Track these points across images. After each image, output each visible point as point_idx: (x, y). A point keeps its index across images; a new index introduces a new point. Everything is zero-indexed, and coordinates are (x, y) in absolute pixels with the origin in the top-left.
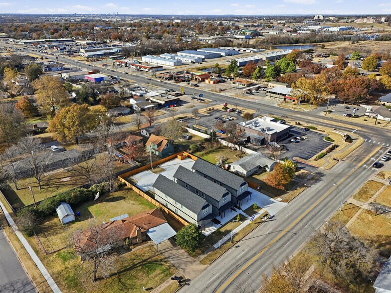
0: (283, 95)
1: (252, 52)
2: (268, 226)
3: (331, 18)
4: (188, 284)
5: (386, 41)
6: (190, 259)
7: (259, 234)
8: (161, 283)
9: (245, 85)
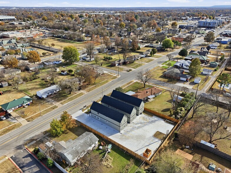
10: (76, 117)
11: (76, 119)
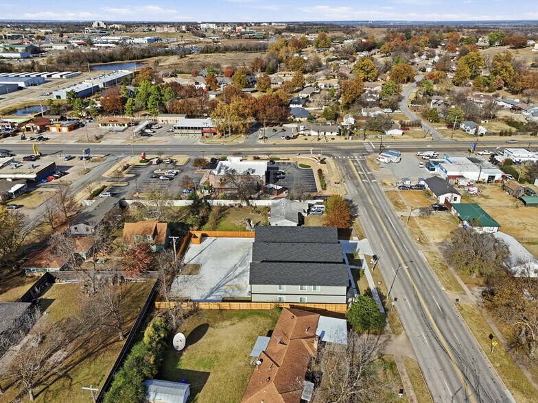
0: (199, 128)
1: (64, 77)
3: (116, 25)
5: (211, 53)
6: (383, 338)
7: (392, 278)
8: (400, 379)
9: (124, 125)
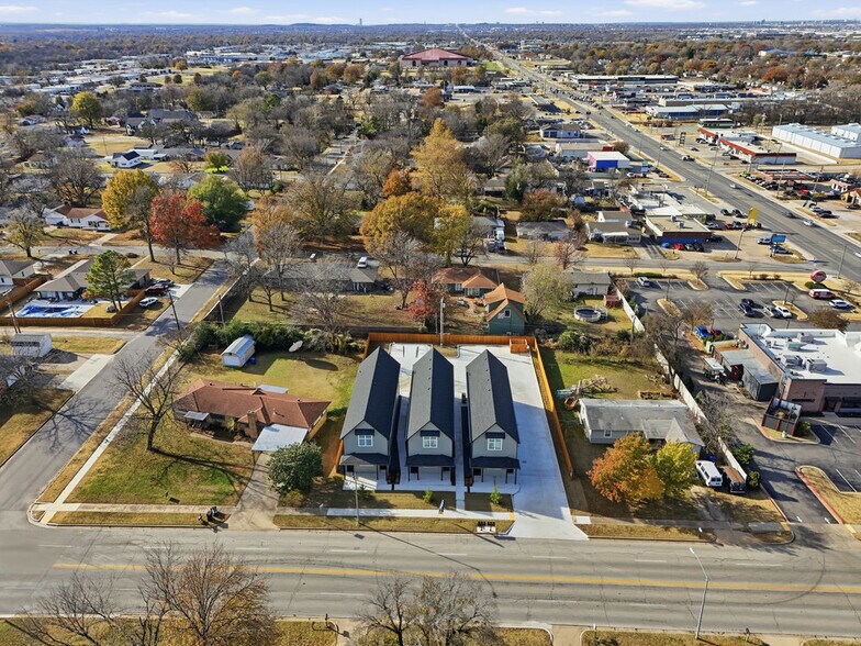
2: (469, 547)
4: (216, 531)
7: (426, 546)
8: (194, 504)
10: (560, 516)
11: (566, 511)
